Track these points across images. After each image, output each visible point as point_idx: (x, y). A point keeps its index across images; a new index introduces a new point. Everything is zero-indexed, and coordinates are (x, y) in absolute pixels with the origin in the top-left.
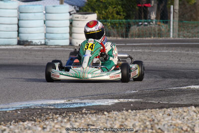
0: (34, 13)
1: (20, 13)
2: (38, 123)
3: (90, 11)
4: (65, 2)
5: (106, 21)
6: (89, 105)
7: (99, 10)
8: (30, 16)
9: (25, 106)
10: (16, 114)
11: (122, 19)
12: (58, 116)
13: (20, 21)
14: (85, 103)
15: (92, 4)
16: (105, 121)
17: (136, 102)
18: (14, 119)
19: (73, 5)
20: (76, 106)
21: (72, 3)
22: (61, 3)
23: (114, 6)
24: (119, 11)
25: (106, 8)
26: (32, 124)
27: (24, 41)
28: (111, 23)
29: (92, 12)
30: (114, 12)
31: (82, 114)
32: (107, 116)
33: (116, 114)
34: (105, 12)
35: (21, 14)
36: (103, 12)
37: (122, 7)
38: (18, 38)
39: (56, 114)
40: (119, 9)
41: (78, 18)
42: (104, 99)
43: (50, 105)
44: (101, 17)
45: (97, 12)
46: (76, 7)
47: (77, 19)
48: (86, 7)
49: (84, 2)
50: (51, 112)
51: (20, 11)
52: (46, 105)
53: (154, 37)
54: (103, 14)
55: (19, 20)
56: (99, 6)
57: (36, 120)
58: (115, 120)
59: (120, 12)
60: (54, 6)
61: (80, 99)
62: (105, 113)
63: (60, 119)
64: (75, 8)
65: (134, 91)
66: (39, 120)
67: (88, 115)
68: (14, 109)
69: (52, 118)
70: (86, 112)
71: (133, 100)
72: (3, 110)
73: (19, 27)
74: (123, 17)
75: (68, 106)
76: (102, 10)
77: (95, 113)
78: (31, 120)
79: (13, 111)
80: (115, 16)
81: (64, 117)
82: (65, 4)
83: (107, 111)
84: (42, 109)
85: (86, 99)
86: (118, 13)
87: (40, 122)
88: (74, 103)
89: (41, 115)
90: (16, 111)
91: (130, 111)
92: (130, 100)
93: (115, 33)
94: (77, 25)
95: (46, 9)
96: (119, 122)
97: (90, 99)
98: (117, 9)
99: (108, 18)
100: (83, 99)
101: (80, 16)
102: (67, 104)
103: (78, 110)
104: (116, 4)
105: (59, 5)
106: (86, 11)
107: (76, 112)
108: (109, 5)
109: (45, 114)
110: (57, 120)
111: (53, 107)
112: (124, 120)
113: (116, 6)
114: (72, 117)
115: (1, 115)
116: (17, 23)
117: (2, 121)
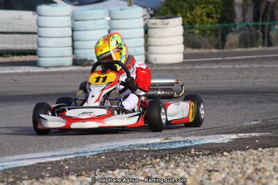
0: (95, 20)
1: (75, 20)
2: (134, 171)
3: (170, 15)
4: (135, 4)
5: (192, 28)
6: (197, 143)
7: (182, 12)
8: (89, 24)
9: (107, 148)
10: (99, 159)
11: (214, 24)
12: (158, 160)
13: (75, 33)
14: (190, 141)
15: (172, 4)
16: (231, 165)
17: (262, 137)
18: (100, 168)
19: (144, 7)
20: (178, 145)
21: (145, 4)
22: (130, 5)
23: (203, 6)
24: (210, 12)
25: (192, 8)
26: (126, 173)
27: (81, 60)
28: (200, 30)
29: (173, 15)
30: (204, 14)
31: (192, 156)
32: (229, 157)
33: (241, 154)
34: (191, 14)
35: (76, 23)
36: (188, 15)
37: (214, 7)
38: (74, 56)
39: (155, 158)
40: (210, 9)
41: (156, 24)
42: (215, 134)
43: (142, 146)
44: (186, 23)
45: (179, 15)
46: (149, 9)
47: (154, 26)
48: (164, 8)
49: (160, 2)
50: (147, 156)
51: (74, 19)
52: (137, 146)
54: (187, 18)
55: (73, 31)
56: (182, 6)
57: (130, 167)
58: (245, 162)
59: (211, 14)
60: (122, 10)
61: (181, 136)
62: (225, 153)
63: (162, 164)
64: (148, 11)
65: (255, 122)
66: (133, 166)
67: (201, 157)
68: (95, 153)
69: (151, 164)
70: (197, 153)
71: (257, 135)
72: (81, 155)
73: (73, 41)
74: (217, 20)
75: (168, 146)
76: (186, 13)
77: (209, 154)
78: (123, 168)
79: (95, 155)
80: (205, 19)
81: (168, 162)
82: (135, 6)
83: (225, 151)
84: (134, 151)
85: (190, 135)
86: (209, 15)
87: (135, 169)
88: (175, 142)
89: (135, 160)
90: (99, 155)
91: (260, 149)
92: (253, 134)
93: (207, 42)
94: (154, 35)
95: (110, 14)
96: (251, 165)
97: (196, 135)
98: (208, 10)
99: (197, 22)
100: (187, 136)
101: (158, 21)
102: (165, 143)
103: (184, 151)
104: (206, 3)
105: (126, 7)
106: (163, 15)
107: (183, 154)
108: (197, 5)
109: (140, 158)
110: (159, 165)
111: (147, 149)
112: (257, 162)
113: (205, 5)
114: (179, 161)
115: (79, 162)
116: (71, 34)
117: (83, 170)
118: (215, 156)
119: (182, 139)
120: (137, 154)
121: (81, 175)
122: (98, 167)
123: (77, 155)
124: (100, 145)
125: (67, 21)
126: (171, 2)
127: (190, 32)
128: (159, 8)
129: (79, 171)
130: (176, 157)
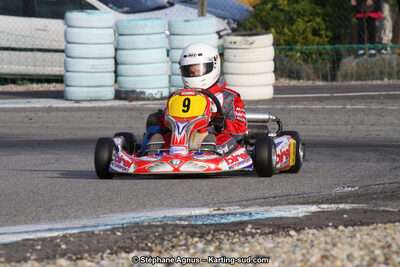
0: (147, 34)
1: (120, 35)
2: (157, 255)
3: (259, 30)
4: (209, 12)
5: (291, 49)
6: (259, 216)
7: (276, 27)
8: (139, 40)
9: (131, 220)
10: (112, 237)
11: (323, 44)
12: (196, 239)
13: (119, 52)
14: (250, 214)
15: (263, 14)
16: (292, 249)
17: (354, 211)
18: (110, 248)
19: (224, 18)
20: (232, 219)
21: (223, 13)
22: (202, 14)
23: (307, 19)
24: (317, 27)
25: (291, 22)
27: (127, 92)
28: (301, 53)
29: (264, 31)
30: (309, 30)
31: (245, 235)
32: (295, 238)
33: (313, 234)
34: (290, 30)
35: (122, 38)
36: (286, 30)
37: (324, 19)
38: (117, 86)
39: (192, 237)
40: (317, 24)
41: (235, 43)
42: (289, 204)
43: (181, 219)
44: (282, 41)
45: (273, 30)
46: (231, 21)
47: (232, 46)
48: (252, 20)
49: (247, 10)
50: (182, 233)
51: (119, 33)
52: (173, 218)
53: (389, 79)
54: (284, 35)
55: (116, 50)
56: (277, 18)
57: (154, 248)
58: (312, 246)
59: (319, 30)
60: (186, 21)
61: (240, 205)
62: (292, 233)
63: (200, 245)
64: (229, 23)
65: (350, 189)
66: (159, 248)
67: (257, 236)
68: (109, 227)
69: (185, 245)
70: (253, 231)
71: (347, 207)
72: (87, 229)
73: (116, 64)
74: (326, 40)
75: (217, 220)
76: (283, 27)
77: (270, 233)
78: (143, 249)
79: (107, 231)
80: (310, 37)
81: (209, 243)
82: (208, 15)
83: (295, 229)
84: (164, 226)
85: (252, 205)
86: (315, 32)
87: (160, 252)
88: (228, 214)
89: (163, 239)
90: (113, 230)
91: (341, 228)
92: (342, 206)
93: (311, 71)
94: (232, 58)
95: (170, 27)
96: (320, 250)
97: (261, 205)
98: (314, 24)
99: (296, 42)
100: (247, 206)
101: (239, 39)
102: (214, 216)
103: (237, 227)
104: (311, 14)
105: (196, 17)
106: (251, 29)
107: (233, 231)
108: (298, 17)
109: (170, 236)
110: (195, 247)
111: (186, 223)
112: (329, 247)
113: (311, 17)
114: (225, 241)
115: (84, 239)
116: (113, 55)
117: (86, 251)
118: (278, 236)
119: (240, 210)
120: (169, 229)
121: (81, 259)
122: (109, 248)
123: (82, 230)
124: (120, 216)
125: (109, 35)
126: (261, 11)
127: (286, 56)
128: (245, 20)
129: (80, 252)
130: (222, 237)
